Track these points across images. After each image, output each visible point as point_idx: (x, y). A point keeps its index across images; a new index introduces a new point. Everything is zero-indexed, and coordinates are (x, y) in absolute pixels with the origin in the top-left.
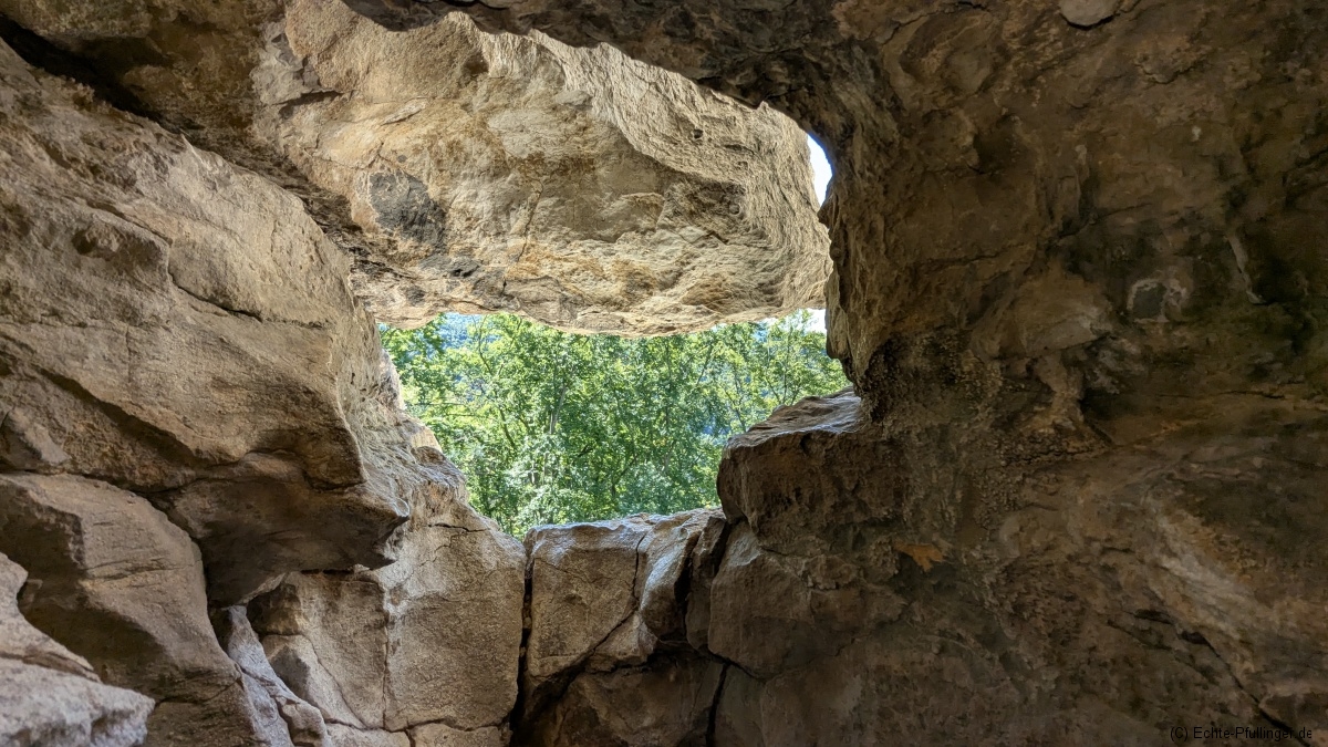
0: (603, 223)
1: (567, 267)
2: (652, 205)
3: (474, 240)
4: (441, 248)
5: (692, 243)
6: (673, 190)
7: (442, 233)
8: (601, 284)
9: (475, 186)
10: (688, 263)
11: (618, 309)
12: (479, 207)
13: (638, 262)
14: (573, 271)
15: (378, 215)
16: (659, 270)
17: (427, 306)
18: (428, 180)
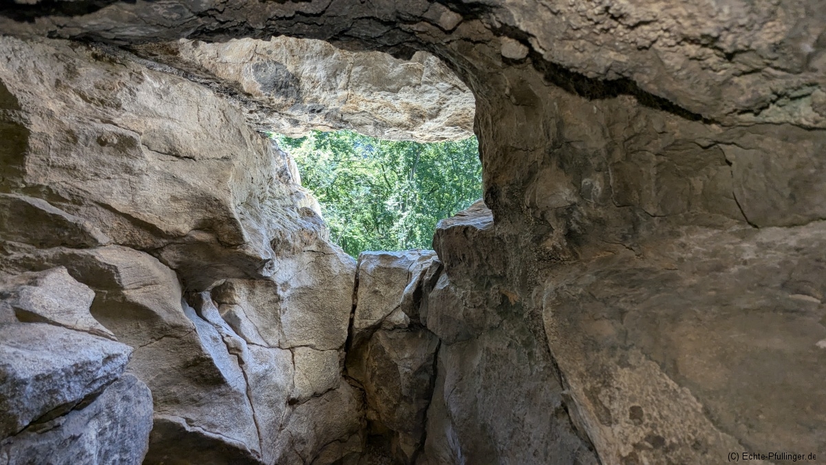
0: (390, 81)
1: (375, 105)
2: (418, 69)
3: (317, 94)
4: (299, 100)
5: (444, 92)
6: (430, 60)
7: (299, 91)
8: (396, 115)
9: (314, 63)
10: (444, 103)
11: (407, 129)
12: (318, 74)
13: (414, 103)
14: (379, 108)
15: (260, 86)
16: (427, 107)
17: (303, 127)
18: (286, 62)
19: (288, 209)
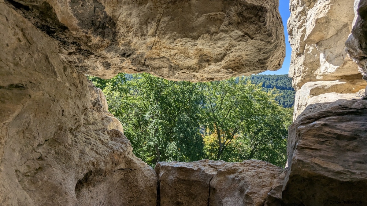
0: (193, 29)
1: (173, 52)
2: (218, 19)
3: (130, 38)
4: (114, 41)
5: (235, 39)
6: (231, 10)
7: (115, 34)
8: (187, 60)
9: (130, 9)
10: (230, 50)
11: (194, 71)
12: (132, 21)
13: (206, 49)
14: (176, 54)
15: (78, 21)
16: (215, 53)
17: (113, 70)
18: (105, 2)
19: (100, 133)
